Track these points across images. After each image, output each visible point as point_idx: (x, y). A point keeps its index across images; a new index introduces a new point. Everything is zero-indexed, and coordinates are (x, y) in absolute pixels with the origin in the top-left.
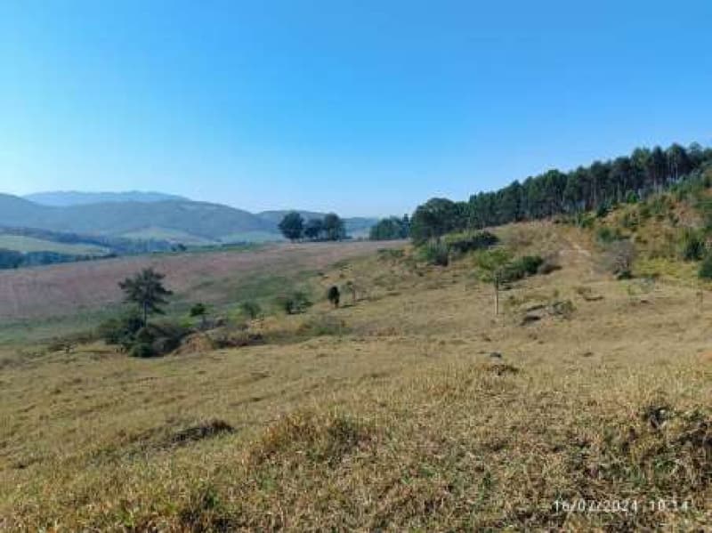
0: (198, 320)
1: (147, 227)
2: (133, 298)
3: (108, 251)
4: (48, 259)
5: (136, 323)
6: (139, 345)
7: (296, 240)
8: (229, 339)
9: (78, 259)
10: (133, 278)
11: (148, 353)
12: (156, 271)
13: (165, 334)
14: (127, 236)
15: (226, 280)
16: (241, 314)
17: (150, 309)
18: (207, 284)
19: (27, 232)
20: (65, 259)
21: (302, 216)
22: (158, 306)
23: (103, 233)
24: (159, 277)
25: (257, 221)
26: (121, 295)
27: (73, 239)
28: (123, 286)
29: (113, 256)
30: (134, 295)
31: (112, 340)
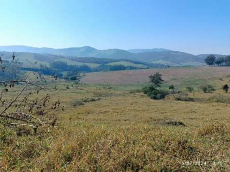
0: (171, 90)
1: (158, 59)
2: (152, 81)
3: (147, 67)
4: (132, 68)
5: (152, 89)
6: (153, 96)
7: (211, 65)
8: (181, 98)
9: (139, 68)
10: (153, 75)
11: (155, 98)
12: (160, 74)
13: (160, 93)
14: (153, 62)
15: (182, 78)
16: (186, 90)
17: (157, 85)
18: (175, 79)
19: (127, 61)
20: (135, 68)
21: (215, 56)
22: (159, 84)
23: (146, 61)
24: (160, 75)
25: (196, 58)
26: (149, 80)
27: (138, 63)
28: (150, 77)
29: (148, 68)
30: (152, 80)
31: (146, 93)
